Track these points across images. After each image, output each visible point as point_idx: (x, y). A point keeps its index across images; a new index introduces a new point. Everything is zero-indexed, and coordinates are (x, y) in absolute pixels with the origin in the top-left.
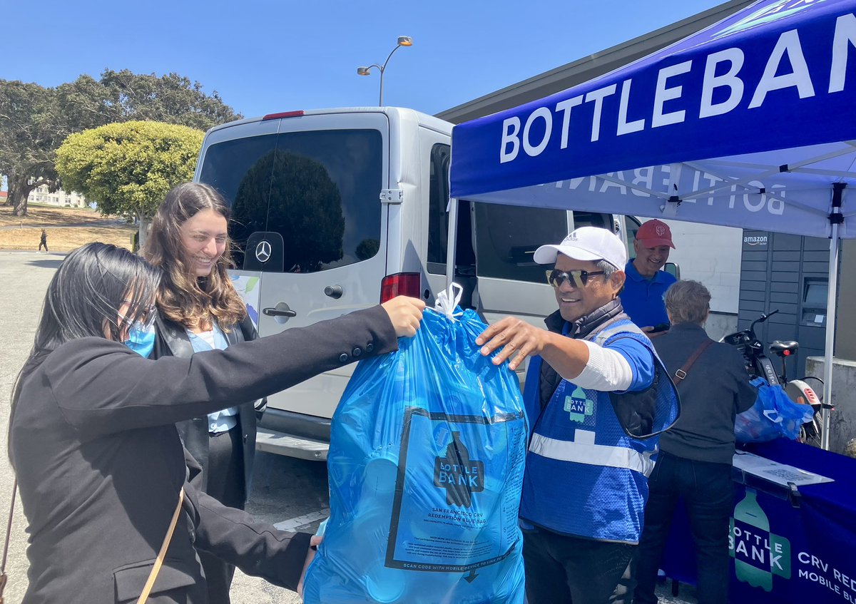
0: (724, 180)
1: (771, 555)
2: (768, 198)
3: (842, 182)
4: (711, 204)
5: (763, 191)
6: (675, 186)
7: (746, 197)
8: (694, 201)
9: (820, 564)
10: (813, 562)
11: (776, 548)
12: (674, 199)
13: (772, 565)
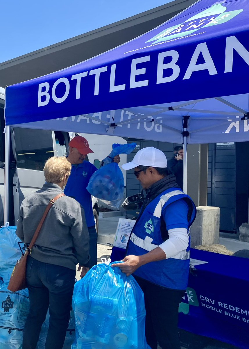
0: (135, 115)
1: (188, 295)
2: (155, 124)
3: (187, 115)
4: (129, 127)
5: (153, 120)
6: (113, 118)
7: (145, 123)
8: (121, 126)
9: (210, 301)
10: (206, 300)
11: (190, 293)
12: (113, 125)
13: (189, 300)
